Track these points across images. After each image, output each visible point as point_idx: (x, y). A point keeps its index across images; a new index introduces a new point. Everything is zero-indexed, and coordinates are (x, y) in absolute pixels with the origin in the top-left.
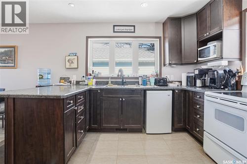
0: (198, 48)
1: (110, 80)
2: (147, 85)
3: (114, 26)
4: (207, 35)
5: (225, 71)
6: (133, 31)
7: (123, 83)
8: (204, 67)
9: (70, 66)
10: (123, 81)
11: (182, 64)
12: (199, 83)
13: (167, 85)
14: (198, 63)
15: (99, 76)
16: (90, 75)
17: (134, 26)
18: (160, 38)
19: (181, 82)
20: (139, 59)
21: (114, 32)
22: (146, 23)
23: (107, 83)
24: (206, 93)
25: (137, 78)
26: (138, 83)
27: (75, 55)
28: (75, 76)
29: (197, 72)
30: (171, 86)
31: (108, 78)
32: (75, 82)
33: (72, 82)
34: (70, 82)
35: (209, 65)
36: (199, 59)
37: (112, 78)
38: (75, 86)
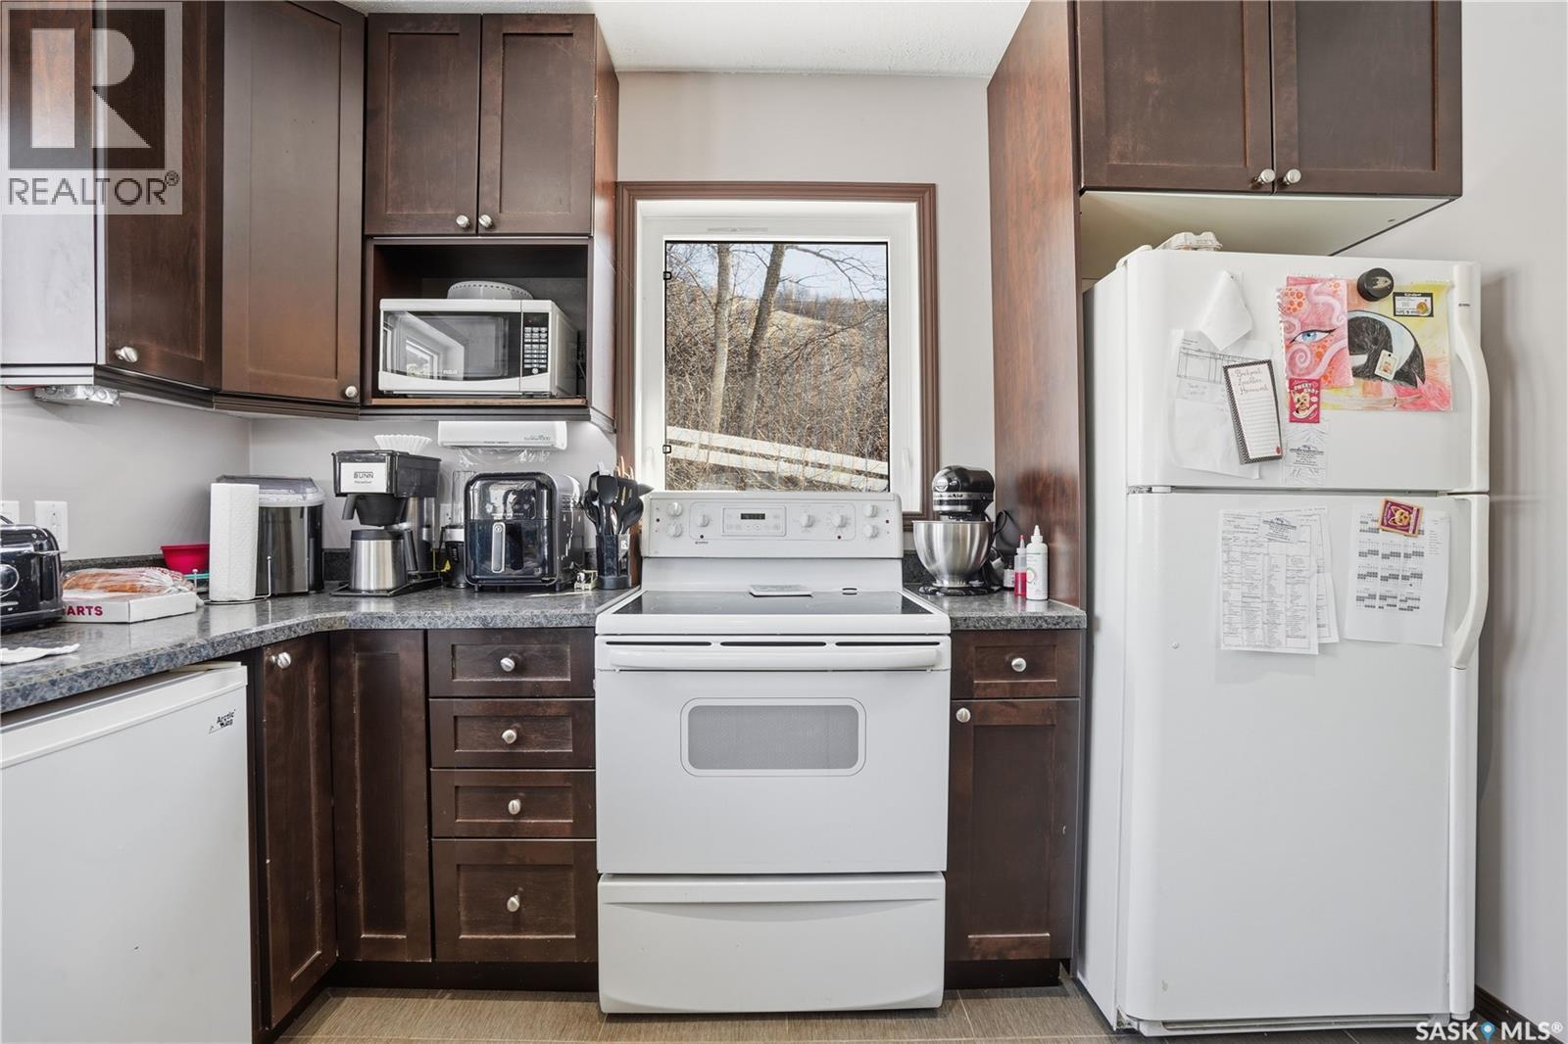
12: (375, 562)
29: (367, 478)
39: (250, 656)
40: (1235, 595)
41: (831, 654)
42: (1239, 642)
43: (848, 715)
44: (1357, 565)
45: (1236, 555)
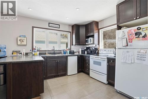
0: (86, 39)
1: (47, 52)
2: (66, 54)
3: (49, 23)
4: (89, 35)
5: (95, 48)
6: (59, 27)
7: (54, 53)
8: (88, 46)
9: (21, 43)
10: (54, 52)
11: (79, 45)
12: (86, 52)
13: (74, 54)
14: (86, 45)
15: (40, 50)
16: (35, 49)
17: (59, 25)
18: (70, 32)
19: (79, 52)
20: (61, 40)
21: (49, 26)
22: (65, 24)
23: (45, 54)
24: (90, 56)
25: (61, 51)
26: (61, 53)
27: (25, 37)
28: (25, 50)
29: (85, 48)
30: (76, 54)
31: (46, 51)
32: (25, 54)
33: (22, 53)
34: (21, 53)
35: (90, 46)
36: (86, 43)
37: (48, 51)
38: (25, 56)
39: (78, 56)
40: (123, 57)
41: (100, 59)
42: (123, 61)
43: (100, 63)
44: (137, 56)
45: (123, 54)
